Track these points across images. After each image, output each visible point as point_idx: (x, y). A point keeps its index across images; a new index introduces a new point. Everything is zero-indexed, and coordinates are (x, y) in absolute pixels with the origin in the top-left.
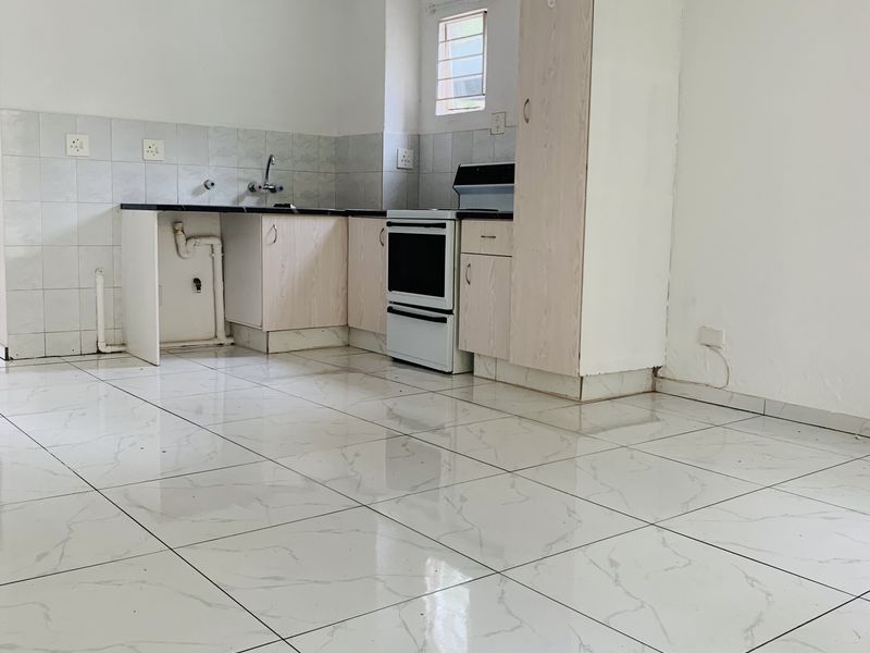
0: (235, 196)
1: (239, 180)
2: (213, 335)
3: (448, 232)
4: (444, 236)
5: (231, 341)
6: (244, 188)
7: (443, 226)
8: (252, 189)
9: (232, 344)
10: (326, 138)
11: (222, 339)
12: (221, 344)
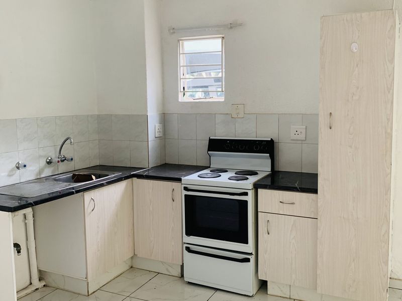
0: (37, 170)
1: (40, 156)
2: (28, 283)
3: (250, 199)
4: (246, 202)
5: (43, 283)
6: (43, 162)
7: (246, 194)
8: (49, 163)
9: (44, 286)
10: (92, 116)
11: (37, 284)
12: (37, 289)
